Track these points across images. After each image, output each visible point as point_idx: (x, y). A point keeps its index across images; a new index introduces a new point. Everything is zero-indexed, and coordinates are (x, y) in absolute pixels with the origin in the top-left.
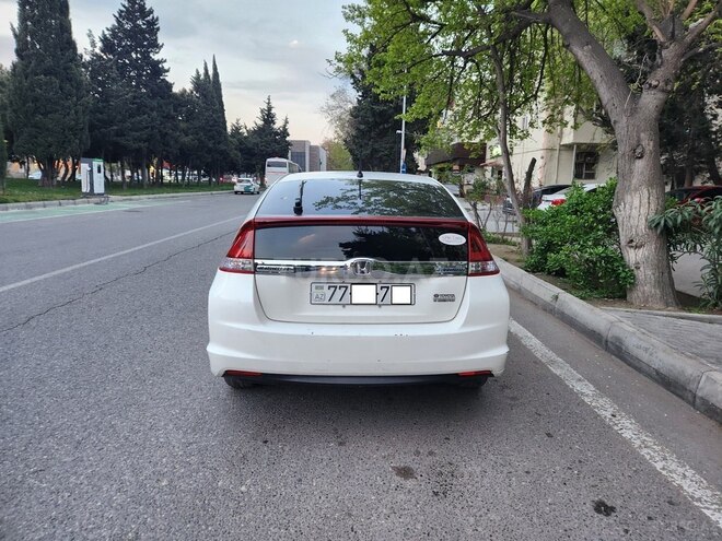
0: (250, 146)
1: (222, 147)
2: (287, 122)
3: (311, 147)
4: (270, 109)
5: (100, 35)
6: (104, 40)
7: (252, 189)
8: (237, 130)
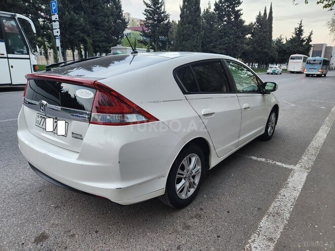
0: (284, 49)
1: (266, 50)
2: (311, 34)
3: (326, 47)
4: (301, 27)
5: (214, 3)
6: (216, 5)
7: (277, 71)
8: (279, 41)
